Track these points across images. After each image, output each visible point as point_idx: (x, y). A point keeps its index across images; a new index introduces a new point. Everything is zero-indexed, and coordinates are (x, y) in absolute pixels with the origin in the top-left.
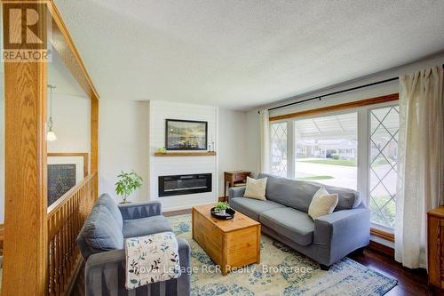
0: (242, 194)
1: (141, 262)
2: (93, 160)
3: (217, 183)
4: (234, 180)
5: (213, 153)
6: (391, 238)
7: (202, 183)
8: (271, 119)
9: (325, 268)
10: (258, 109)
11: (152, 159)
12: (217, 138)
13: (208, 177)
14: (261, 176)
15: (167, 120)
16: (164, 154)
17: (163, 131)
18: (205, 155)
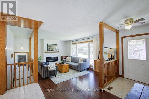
0: (66, 61)
1: (50, 67)
2: (30, 54)
3: (60, 59)
4: (64, 58)
5: (59, 52)
6: (92, 66)
7: (56, 59)
8: (72, 44)
9: (80, 71)
10: (69, 41)
11: (44, 53)
12: (59, 48)
13: (58, 58)
14: (70, 57)
15: (48, 44)
16: (47, 52)
17: (47, 47)
18: (57, 52)
